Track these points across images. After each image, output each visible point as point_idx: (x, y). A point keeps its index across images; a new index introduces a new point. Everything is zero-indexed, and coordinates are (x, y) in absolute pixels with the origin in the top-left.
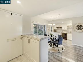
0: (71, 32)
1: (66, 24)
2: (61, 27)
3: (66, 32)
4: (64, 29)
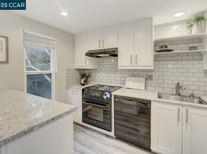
0: (178, 87)
2: (114, 54)
3: (148, 84)
4: (134, 63)
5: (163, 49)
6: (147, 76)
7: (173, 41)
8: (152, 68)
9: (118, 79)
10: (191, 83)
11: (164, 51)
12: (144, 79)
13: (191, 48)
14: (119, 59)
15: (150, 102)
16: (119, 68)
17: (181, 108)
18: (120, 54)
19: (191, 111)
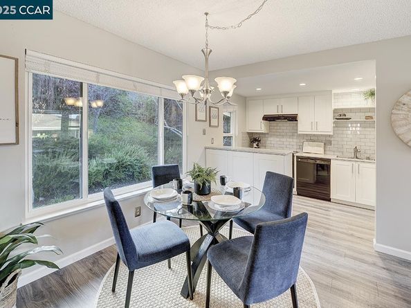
0: (356, 150)
1: (326, 95)
2: (293, 118)
3: (327, 149)
4: (314, 129)
5: (341, 117)
6: (326, 141)
7: (351, 110)
8: (332, 134)
9: (295, 144)
10: (368, 148)
11: (342, 119)
12: (323, 144)
13: (367, 118)
14: (299, 125)
15: (329, 160)
16: (299, 133)
17: (354, 163)
18: (299, 119)
19: (362, 164)
